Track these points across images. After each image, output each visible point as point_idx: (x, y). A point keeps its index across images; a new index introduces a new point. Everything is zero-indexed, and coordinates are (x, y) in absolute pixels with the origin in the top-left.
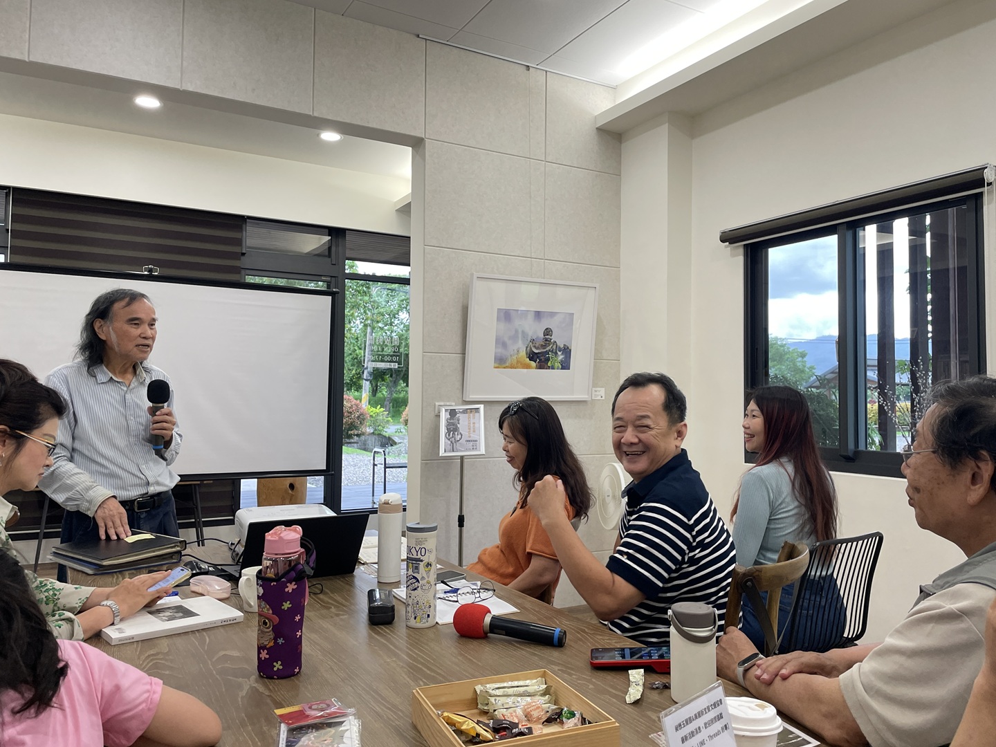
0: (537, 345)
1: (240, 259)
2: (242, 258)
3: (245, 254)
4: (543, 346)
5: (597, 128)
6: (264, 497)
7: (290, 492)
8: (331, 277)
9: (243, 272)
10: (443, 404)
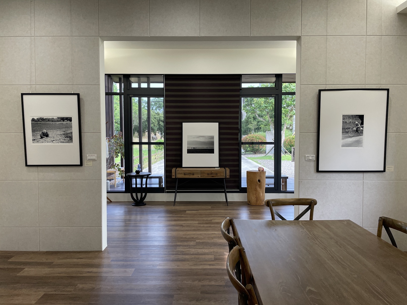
1: (239, 92)
2: (240, 91)
3: (241, 89)
5: (397, 13)
6: (249, 184)
7: (259, 183)
8: (276, 95)
9: (241, 96)
10: (309, 155)
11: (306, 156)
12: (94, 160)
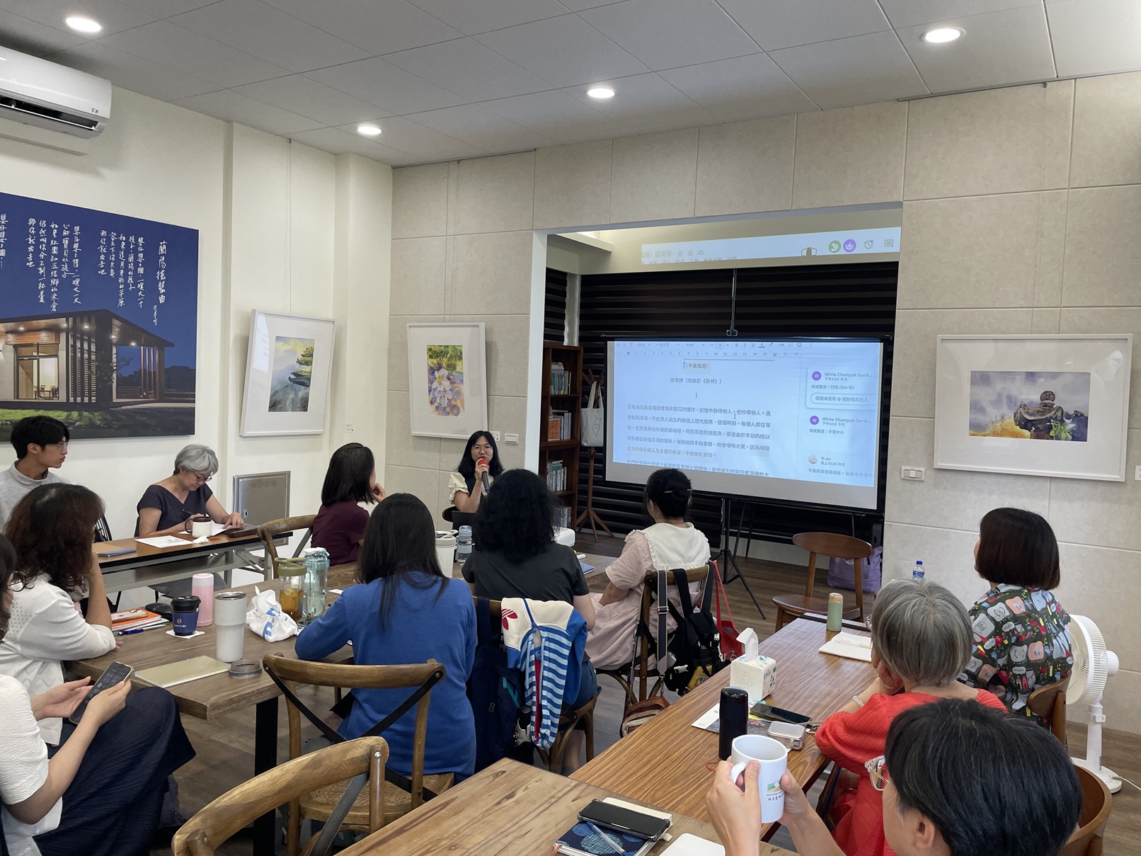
0: (1030, 412)
4: (1043, 413)
10: (909, 468)
11: (903, 468)
12: (513, 444)
